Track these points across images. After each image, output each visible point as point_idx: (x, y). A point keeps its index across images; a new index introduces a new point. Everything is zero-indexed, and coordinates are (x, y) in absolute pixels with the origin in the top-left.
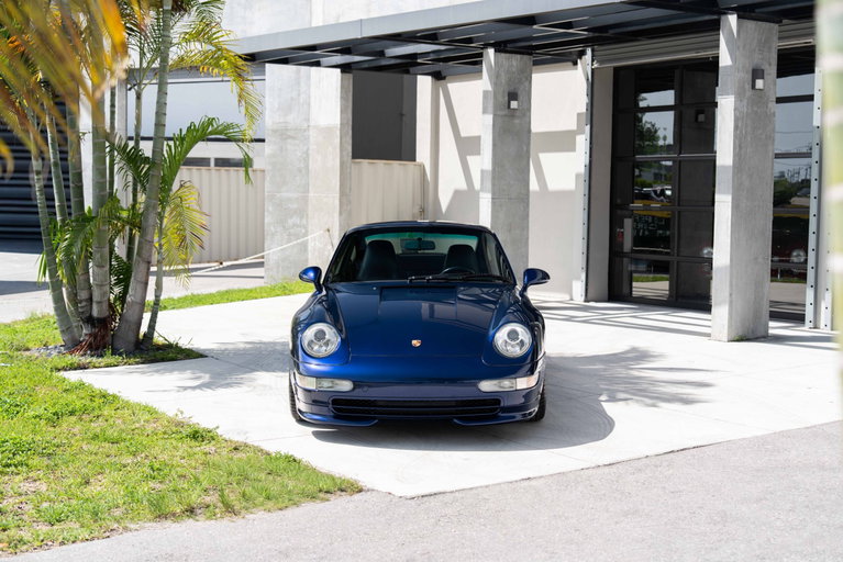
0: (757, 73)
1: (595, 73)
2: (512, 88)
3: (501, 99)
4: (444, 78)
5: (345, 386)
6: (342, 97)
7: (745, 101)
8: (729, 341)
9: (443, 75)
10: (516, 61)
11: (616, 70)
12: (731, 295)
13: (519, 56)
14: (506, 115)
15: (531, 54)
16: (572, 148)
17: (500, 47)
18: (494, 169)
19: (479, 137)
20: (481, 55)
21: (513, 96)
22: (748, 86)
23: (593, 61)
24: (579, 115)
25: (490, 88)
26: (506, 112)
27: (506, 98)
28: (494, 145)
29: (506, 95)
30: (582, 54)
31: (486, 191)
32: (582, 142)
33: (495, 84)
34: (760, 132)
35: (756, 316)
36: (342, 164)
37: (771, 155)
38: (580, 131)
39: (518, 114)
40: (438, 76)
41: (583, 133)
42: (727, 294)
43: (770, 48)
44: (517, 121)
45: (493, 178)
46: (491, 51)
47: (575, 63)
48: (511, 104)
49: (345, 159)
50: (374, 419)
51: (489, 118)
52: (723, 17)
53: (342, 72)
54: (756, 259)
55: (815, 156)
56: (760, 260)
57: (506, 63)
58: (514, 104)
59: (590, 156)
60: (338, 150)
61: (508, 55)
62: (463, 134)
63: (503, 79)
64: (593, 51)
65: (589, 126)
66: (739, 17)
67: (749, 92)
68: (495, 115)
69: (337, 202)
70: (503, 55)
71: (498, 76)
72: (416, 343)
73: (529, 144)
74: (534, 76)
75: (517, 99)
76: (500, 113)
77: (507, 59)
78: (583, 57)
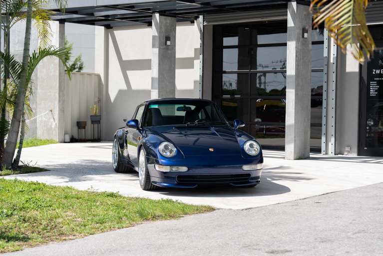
0: (304, 31)
1: (205, 27)
2: (167, 34)
3: (162, 40)
4: (112, 28)
5: (184, 169)
6: (59, 37)
7: (300, 44)
8: (294, 159)
9: (111, 26)
10: (169, 20)
11: (214, 26)
12: (295, 137)
13: (170, 18)
14: (164, 49)
15: (175, 17)
16: (192, 67)
17: (162, 13)
18: (159, 76)
19: (151, 60)
20: (151, 16)
21: (168, 38)
22: (301, 36)
23: (204, 21)
24: (195, 49)
25: (156, 34)
26: (164, 47)
27: (165, 40)
28: (159, 64)
29: (165, 38)
31: (155, 89)
32: (198, 64)
33: (159, 32)
34: (306, 58)
35: (305, 148)
36: (60, 74)
37: (310, 70)
38: (196, 58)
39: (170, 48)
40: (108, 27)
41: (199, 59)
42: (293, 137)
43: (309, 18)
44: (169, 52)
45: (159, 81)
46: (157, 15)
47: (194, 22)
48: (166, 42)
49: (61, 71)
50: (195, 184)
51: (156, 50)
52: (289, 3)
53: (60, 23)
54: (305, 120)
55: (325, 71)
56: (306, 120)
57: (164, 21)
58: (168, 43)
59: (203, 71)
60: (58, 66)
61: (165, 17)
62: (124, 59)
63: (163, 30)
64: (203, 16)
65: (202, 55)
66: (297, 3)
67: (301, 39)
68: (160, 49)
69: (57, 95)
70: (163, 17)
71: (161, 28)
72: (211, 150)
73: (175, 64)
74: (177, 28)
75: (170, 41)
76: (161, 47)
77: (165, 19)
78: (198, 19)
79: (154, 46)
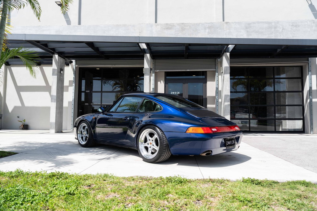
0: (151, 69)
2: (61, 69)
3: (59, 71)
9: (10, 64)
10: (62, 60)
13: (62, 59)
14: (59, 75)
15: (65, 59)
17: (61, 54)
18: (57, 90)
20: (52, 57)
23: (76, 65)
28: (57, 83)
30: (71, 62)
33: (58, 66)
38: (70, 85)
39: (62, 75)
44: (62, 77)
46: (57, 56)
47: (69, 65)
51: (56, 75)
52: (145, 54)
58: (62, 72)
64: (76, 61)
66: (150, 55)
70: (60, 57)
71: (58, 63)
75: (62, 71)
76: (58, 74)
77: (61, 59)
78: (72, 64)
79: (53, 74)
